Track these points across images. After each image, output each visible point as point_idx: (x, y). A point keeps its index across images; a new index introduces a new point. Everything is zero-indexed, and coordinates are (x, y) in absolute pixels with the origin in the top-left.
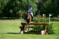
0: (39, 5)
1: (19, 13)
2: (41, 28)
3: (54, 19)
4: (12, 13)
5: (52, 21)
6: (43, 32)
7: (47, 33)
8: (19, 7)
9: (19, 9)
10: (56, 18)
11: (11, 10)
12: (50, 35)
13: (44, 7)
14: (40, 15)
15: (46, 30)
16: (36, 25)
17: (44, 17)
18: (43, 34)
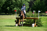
0: (31, 3)
1: (15, 10)
2: (32, 22)
3: (42, 15)
4: (9, 9)
5: (41, 16)
6: (33, 25)
7: (37, 26)
8: (15, 5)
9: (15, 7)
10: (44, 14)
11: (8, 8)
12: (39, 27)
13: (34, 5)
14: (32, 11)
15: (36, 23)
16: (28, 20)
17: (34, 13)
18: (33, 26)
